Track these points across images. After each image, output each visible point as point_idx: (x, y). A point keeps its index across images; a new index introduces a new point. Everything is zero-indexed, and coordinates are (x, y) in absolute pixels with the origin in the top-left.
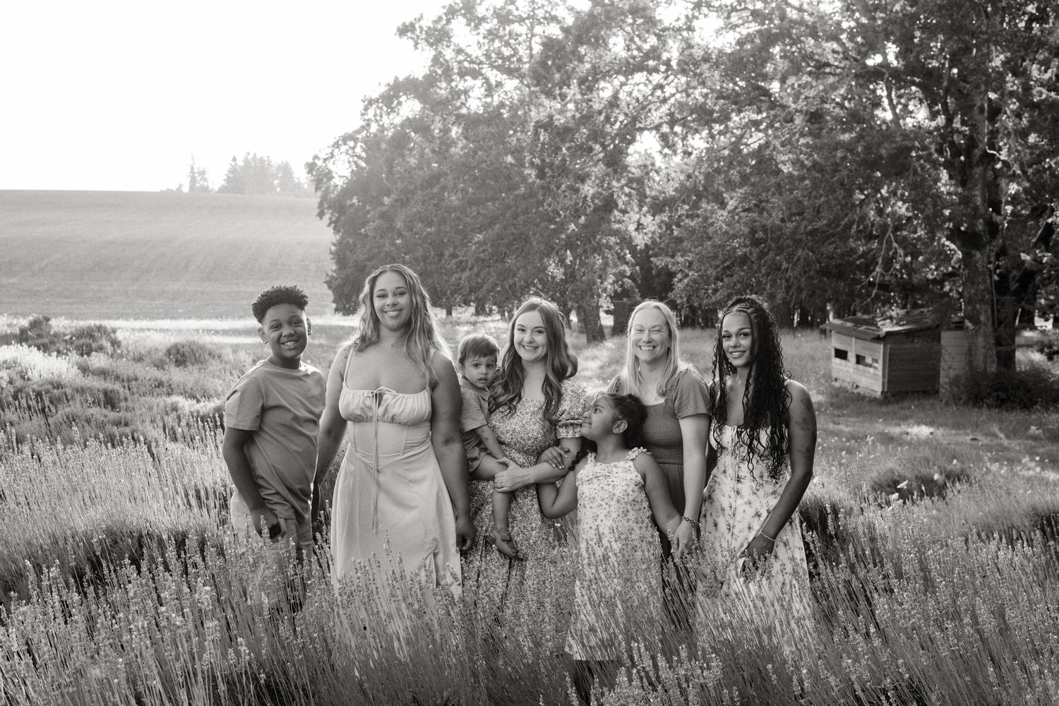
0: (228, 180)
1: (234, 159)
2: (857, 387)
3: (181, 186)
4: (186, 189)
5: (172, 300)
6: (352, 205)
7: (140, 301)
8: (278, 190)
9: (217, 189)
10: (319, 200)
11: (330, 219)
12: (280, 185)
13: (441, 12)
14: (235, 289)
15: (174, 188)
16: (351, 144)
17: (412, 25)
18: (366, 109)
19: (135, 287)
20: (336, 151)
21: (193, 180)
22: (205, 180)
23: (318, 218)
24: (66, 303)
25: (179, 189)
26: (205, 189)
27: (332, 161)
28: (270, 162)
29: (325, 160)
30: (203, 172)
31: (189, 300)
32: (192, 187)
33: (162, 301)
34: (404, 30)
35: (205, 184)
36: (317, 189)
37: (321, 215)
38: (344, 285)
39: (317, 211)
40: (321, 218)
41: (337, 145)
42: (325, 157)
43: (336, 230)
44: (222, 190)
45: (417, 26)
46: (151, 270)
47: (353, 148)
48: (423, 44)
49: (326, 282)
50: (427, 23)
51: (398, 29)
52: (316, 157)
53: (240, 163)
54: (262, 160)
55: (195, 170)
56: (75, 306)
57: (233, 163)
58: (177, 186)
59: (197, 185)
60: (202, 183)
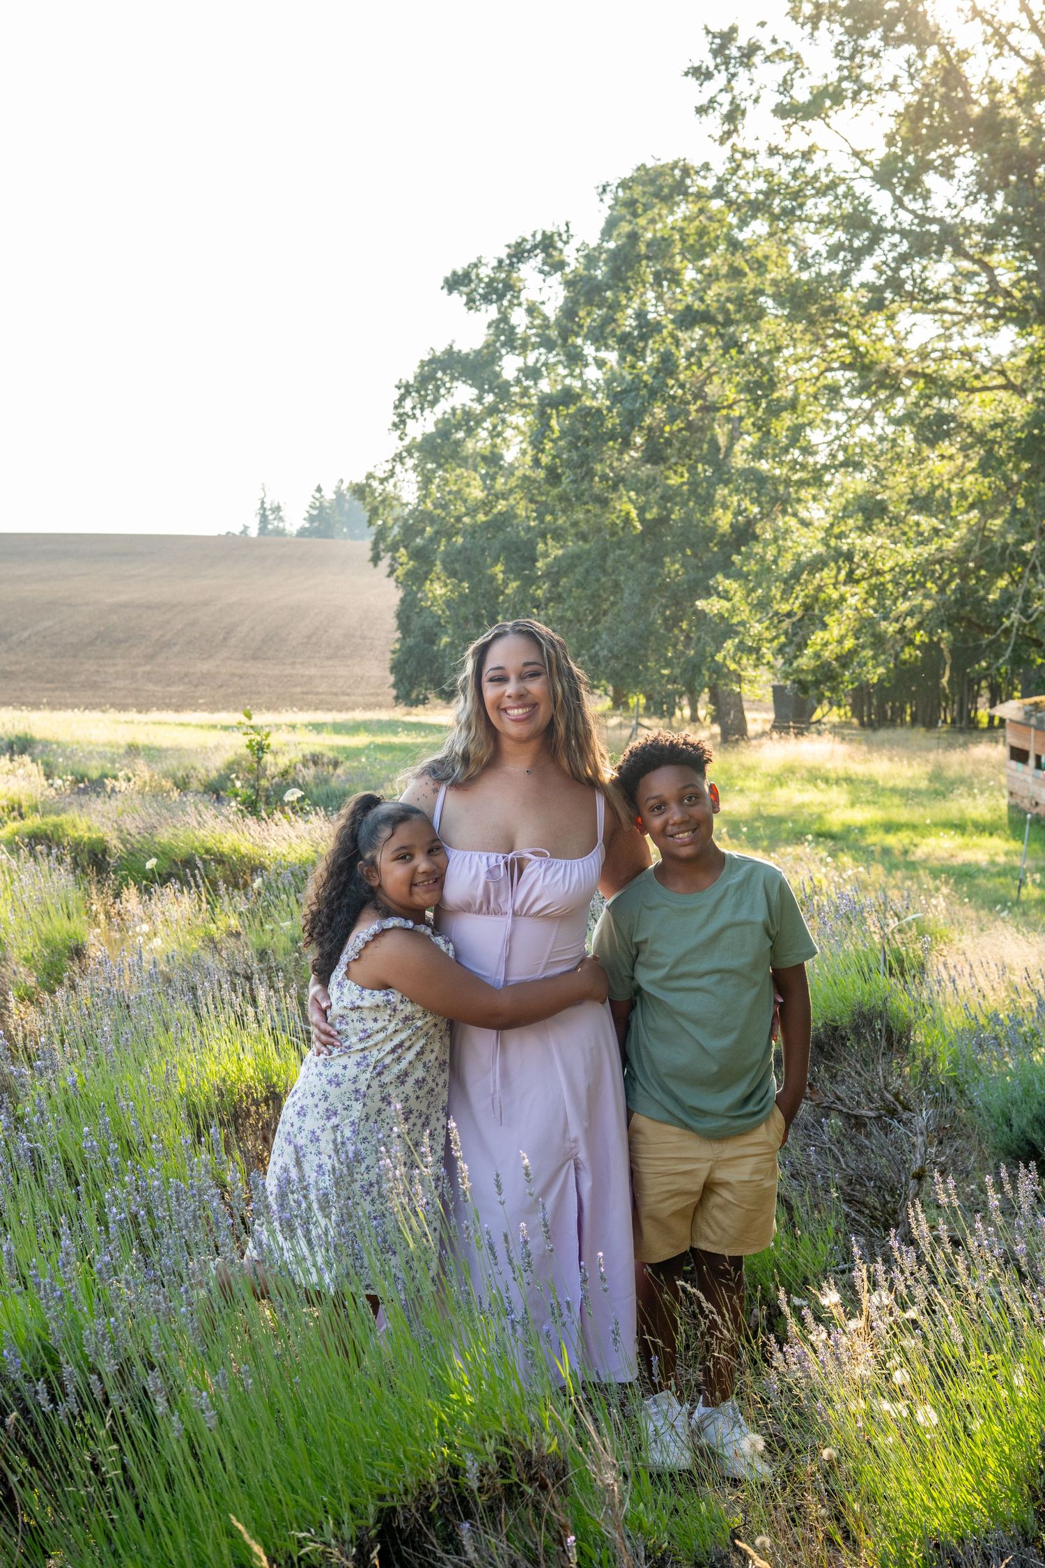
0: (311, 519)
1: (319, 490)
2: (1037, 804)
3: (246, 528)
4: (254, 532)
5: (196, 686)
7: (150, 687)
9: (295, 532)
10: (373, 538)
11: (391, 566)
13: (503, 253)
14: (288, 671)
15: (237, 530)
17: (467, 275)
19: (148, 668)
20: (398, 467)
21: (264, 519)
22: (281, 519)
23: (371, 564)
24: (47, 690)
25: (244, 532)
26: (280, 533)
27: (392, 481)
29: (383, 480)
30: (278, 509)
31: (221, 686)
32: (263, 530)
33: (182, 688)
34: (455, 282)
35: (281, 525)
36: (370, 523)
37: (376, 559)
38: (406, 662)
39: (370, 554)
40: (376, 565)
41: (399, 458)
42: (383, 476)
43: (400, 583)
44: (302, 533)
45: (473, 275)
46: (175, 644)
48: (480, 302)
50: (485, 272)
51: (447, 281)
52: (370, 476)
53: (329, 495)
55: (267, 506)
56: (57, 693)
57: (317, 495)
58: (242, 528)
59: (270, 527)
60: (276, 523)
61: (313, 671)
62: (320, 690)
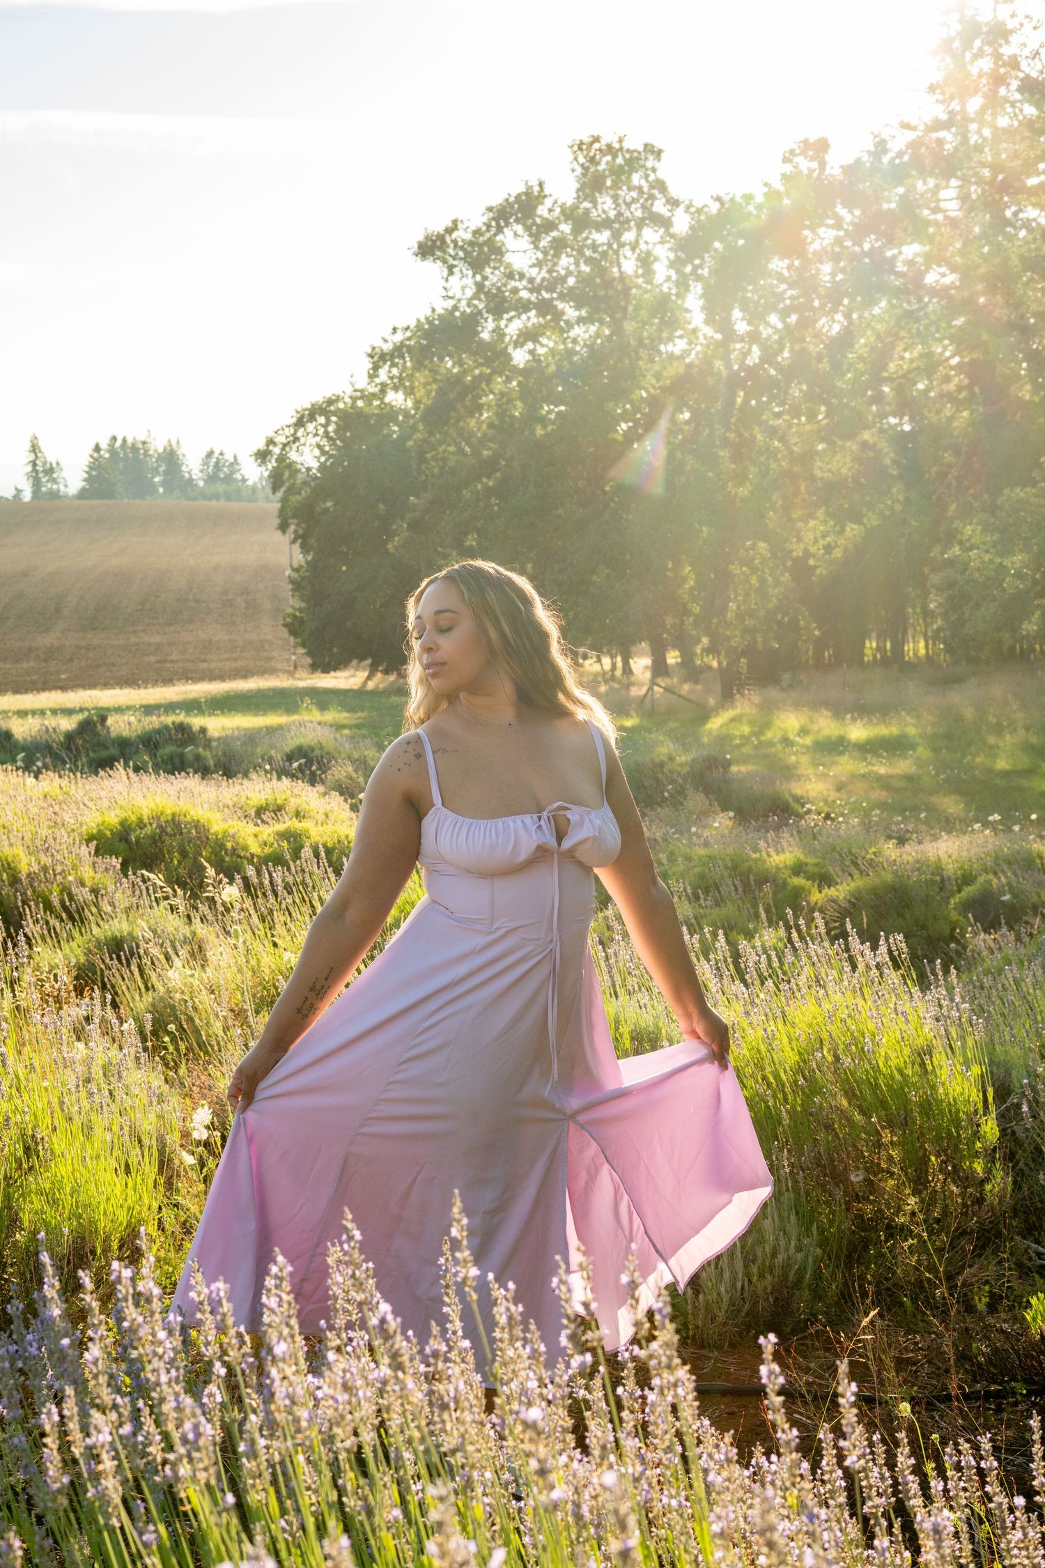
0: (90, 479)
1: (96, 448)
3: (19, 491)
4: (27, 496)
5: (46, 661)
6: (326, 511)
8: (161, 490)
9: (73, 493)
10: (279, 505)
11: (295, 532)
12: (163, 484)
13: (487, 216)
14: (133, 640)
15: (9, 494)
16: (322, 420)
17: (441, 239)
18: (376, 367)
20: (300, 433)
21: (37, 483)
22: (54, 481)
23: (279, 533)
25: (17, 496)
26: (55, 495)
27: (294, 446)
28: (146, 451)
29: (285, 445)
30: (52, 470)
31: (71, 660)
32: (36, 493)
33: (32, 663)
34: (430, 248)
35: (55, 487)
37: (283, 527)
39: (278, 521)
40: (284, 532)
41: (300, 423)
42: (285, 441)
43: (305, 548)
44: (83, 494)
45: (448, 239)
46: (8, 619)
47: (325, 426)
48: (461, 266)
49: (285, 625)
50: (462, 235)
51: (421, 245)
53: (105, 453)
54: (134, 448)
55: (40, 468)
57: (96, 455)
58: (14, 492)
59: (43, 489)
60: (49, 485)
61: (156, 639)
62: (174, 657)
